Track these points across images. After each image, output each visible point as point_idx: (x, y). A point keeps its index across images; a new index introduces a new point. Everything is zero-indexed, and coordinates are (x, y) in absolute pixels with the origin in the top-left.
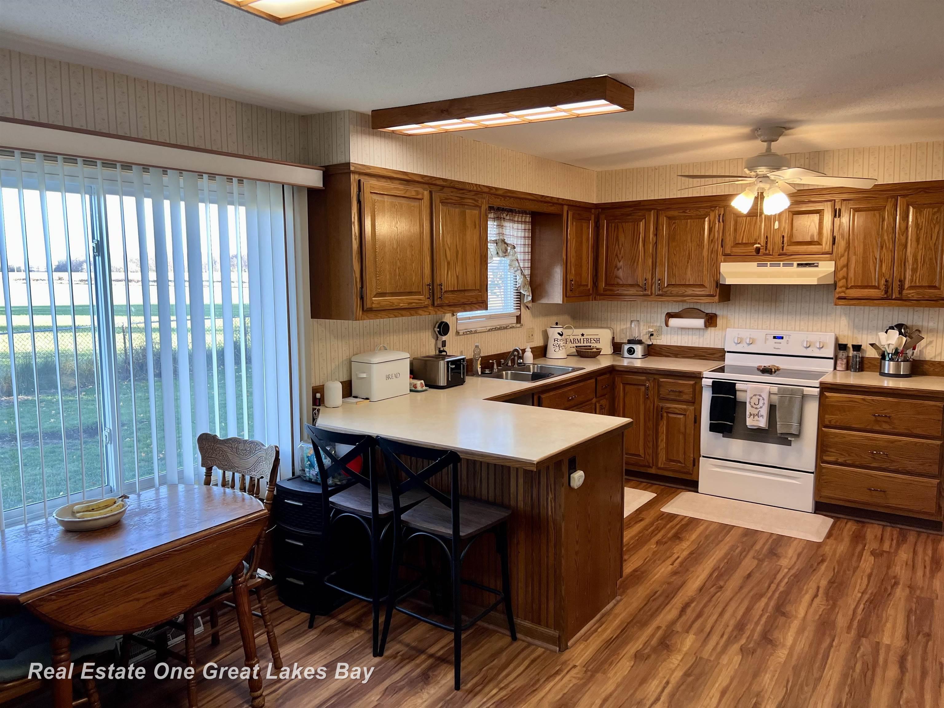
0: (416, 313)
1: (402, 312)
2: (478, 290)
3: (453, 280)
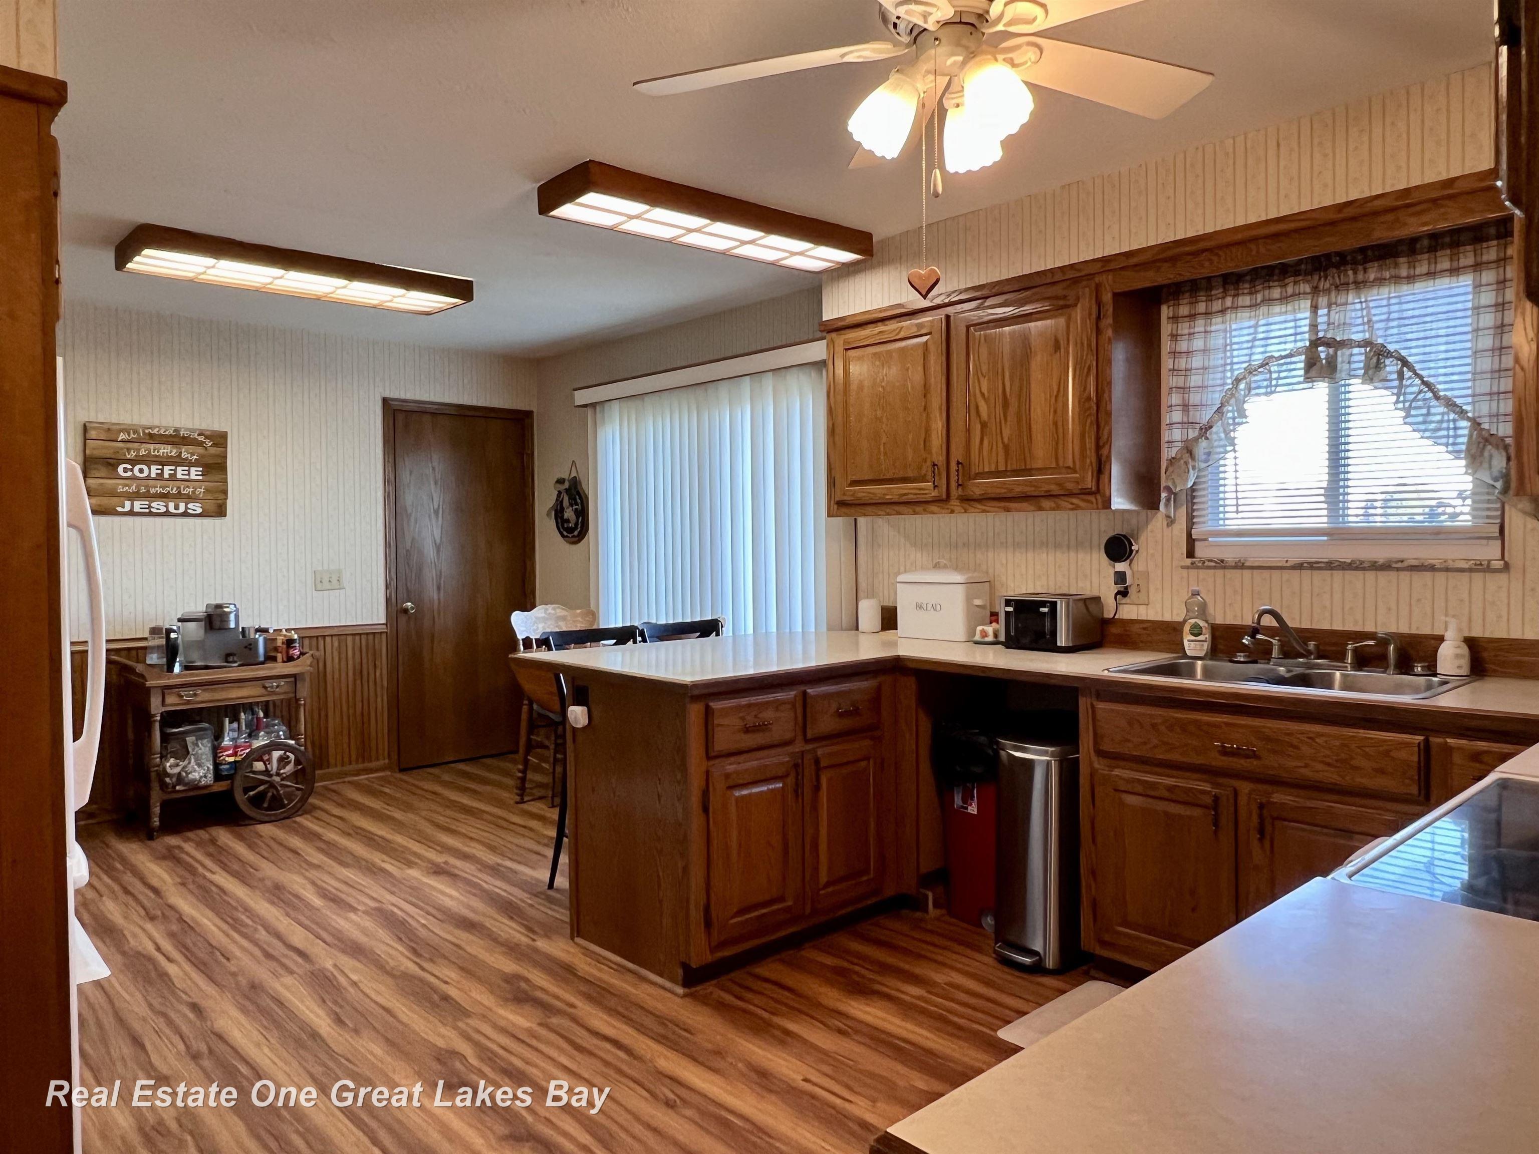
0: (924, 510)
1: (897, 508)
2: (1069, 468)
3: (994, 454)
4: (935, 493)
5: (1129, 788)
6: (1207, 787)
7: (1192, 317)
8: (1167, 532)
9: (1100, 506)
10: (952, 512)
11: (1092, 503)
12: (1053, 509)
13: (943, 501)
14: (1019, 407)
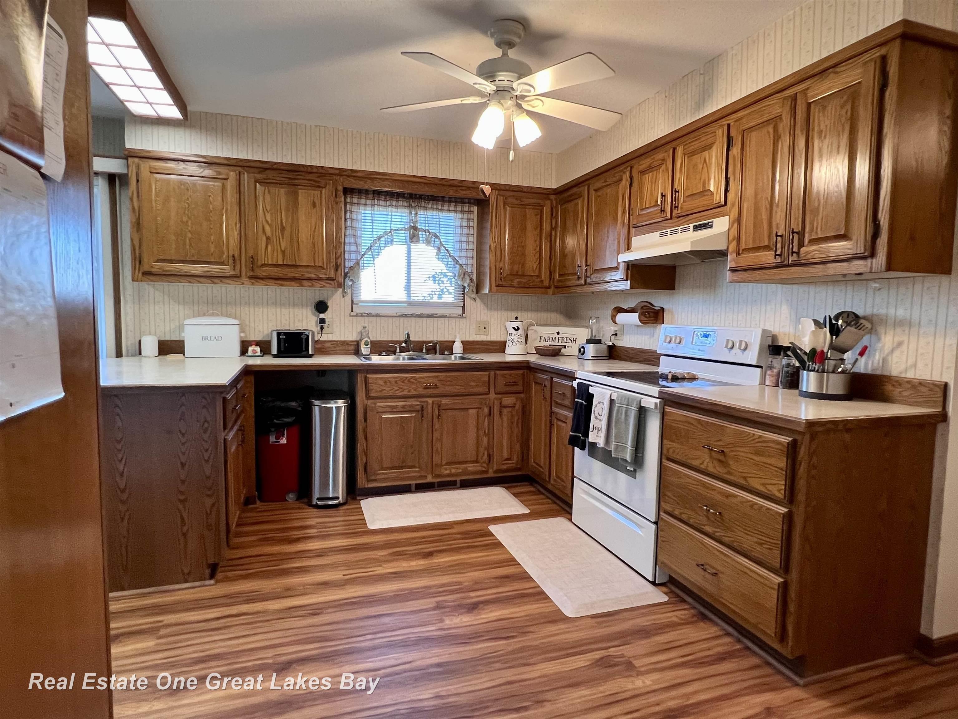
1: (198, 279)
2: (321, 267)
3: (275, 254)
4: (232, 273)
5: (385, 410)
6: (418, 403)
7: (359, 204)
8: (343, 300)
9: (336, 286)
10: (243, 284)
11: (332, 285)
12: (310, 286)
13: (236, 277)
14: (291, 232)
